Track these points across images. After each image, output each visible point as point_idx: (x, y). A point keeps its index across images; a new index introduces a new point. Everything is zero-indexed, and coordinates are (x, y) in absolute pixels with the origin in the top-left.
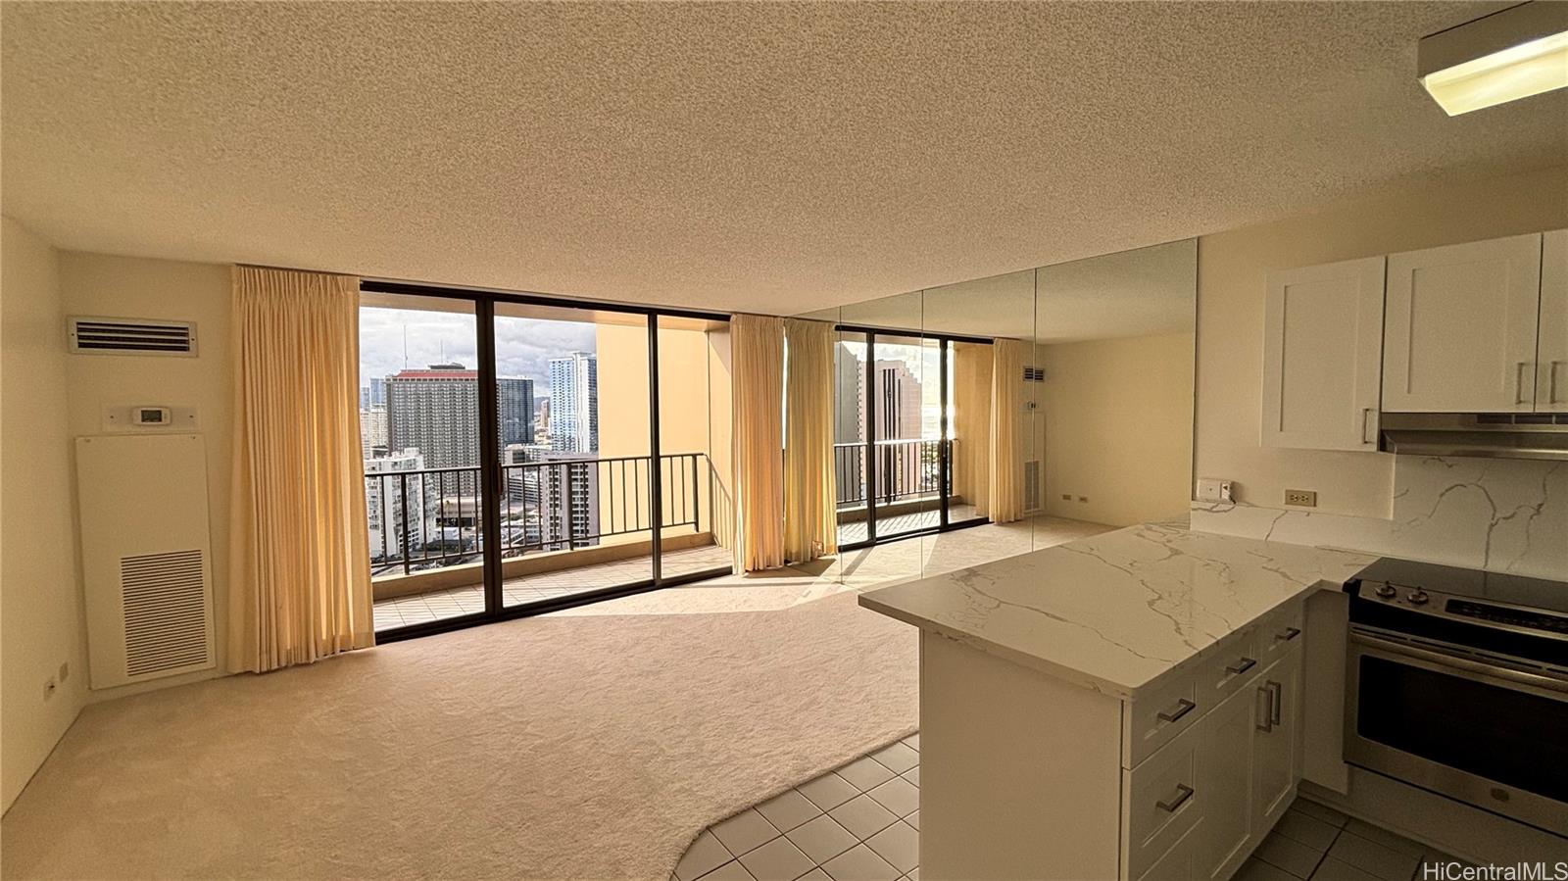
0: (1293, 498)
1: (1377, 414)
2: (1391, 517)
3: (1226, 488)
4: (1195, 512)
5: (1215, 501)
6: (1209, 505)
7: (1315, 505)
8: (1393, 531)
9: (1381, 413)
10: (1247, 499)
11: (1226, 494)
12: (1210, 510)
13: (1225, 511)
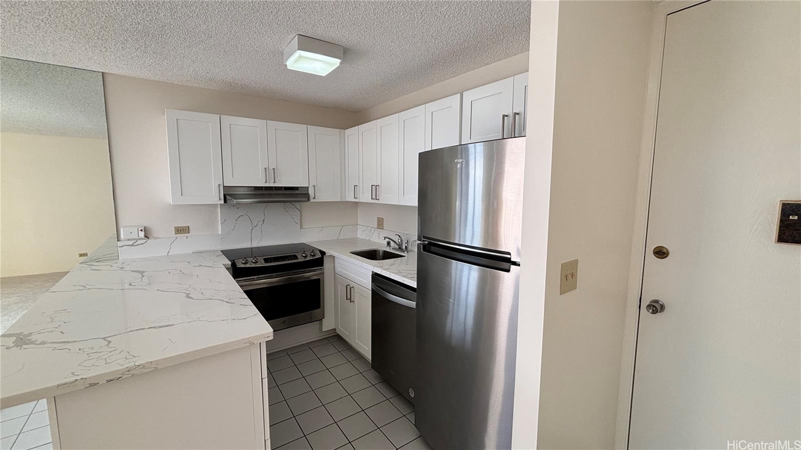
0: (180, 230)
1: (222, 186)
2: (220, 233)
3: (141, 230)
4: (121, 248)
5: (134, 239)
6: (131, 243)
7: (189, 233)
8: (222, 239)
9: (224, 186)
10: (154, 235)
11: (142, 234)
12: (132, 245)
13: (142, 244)
